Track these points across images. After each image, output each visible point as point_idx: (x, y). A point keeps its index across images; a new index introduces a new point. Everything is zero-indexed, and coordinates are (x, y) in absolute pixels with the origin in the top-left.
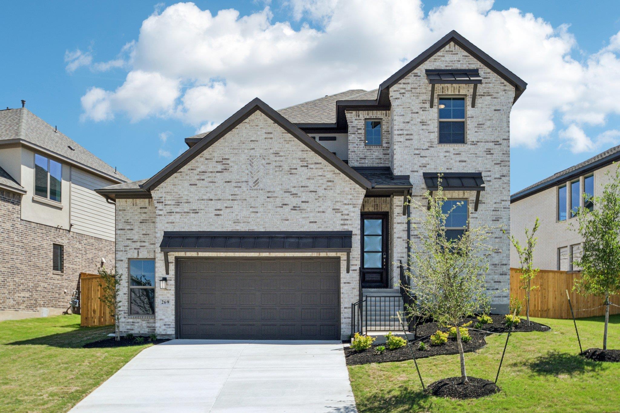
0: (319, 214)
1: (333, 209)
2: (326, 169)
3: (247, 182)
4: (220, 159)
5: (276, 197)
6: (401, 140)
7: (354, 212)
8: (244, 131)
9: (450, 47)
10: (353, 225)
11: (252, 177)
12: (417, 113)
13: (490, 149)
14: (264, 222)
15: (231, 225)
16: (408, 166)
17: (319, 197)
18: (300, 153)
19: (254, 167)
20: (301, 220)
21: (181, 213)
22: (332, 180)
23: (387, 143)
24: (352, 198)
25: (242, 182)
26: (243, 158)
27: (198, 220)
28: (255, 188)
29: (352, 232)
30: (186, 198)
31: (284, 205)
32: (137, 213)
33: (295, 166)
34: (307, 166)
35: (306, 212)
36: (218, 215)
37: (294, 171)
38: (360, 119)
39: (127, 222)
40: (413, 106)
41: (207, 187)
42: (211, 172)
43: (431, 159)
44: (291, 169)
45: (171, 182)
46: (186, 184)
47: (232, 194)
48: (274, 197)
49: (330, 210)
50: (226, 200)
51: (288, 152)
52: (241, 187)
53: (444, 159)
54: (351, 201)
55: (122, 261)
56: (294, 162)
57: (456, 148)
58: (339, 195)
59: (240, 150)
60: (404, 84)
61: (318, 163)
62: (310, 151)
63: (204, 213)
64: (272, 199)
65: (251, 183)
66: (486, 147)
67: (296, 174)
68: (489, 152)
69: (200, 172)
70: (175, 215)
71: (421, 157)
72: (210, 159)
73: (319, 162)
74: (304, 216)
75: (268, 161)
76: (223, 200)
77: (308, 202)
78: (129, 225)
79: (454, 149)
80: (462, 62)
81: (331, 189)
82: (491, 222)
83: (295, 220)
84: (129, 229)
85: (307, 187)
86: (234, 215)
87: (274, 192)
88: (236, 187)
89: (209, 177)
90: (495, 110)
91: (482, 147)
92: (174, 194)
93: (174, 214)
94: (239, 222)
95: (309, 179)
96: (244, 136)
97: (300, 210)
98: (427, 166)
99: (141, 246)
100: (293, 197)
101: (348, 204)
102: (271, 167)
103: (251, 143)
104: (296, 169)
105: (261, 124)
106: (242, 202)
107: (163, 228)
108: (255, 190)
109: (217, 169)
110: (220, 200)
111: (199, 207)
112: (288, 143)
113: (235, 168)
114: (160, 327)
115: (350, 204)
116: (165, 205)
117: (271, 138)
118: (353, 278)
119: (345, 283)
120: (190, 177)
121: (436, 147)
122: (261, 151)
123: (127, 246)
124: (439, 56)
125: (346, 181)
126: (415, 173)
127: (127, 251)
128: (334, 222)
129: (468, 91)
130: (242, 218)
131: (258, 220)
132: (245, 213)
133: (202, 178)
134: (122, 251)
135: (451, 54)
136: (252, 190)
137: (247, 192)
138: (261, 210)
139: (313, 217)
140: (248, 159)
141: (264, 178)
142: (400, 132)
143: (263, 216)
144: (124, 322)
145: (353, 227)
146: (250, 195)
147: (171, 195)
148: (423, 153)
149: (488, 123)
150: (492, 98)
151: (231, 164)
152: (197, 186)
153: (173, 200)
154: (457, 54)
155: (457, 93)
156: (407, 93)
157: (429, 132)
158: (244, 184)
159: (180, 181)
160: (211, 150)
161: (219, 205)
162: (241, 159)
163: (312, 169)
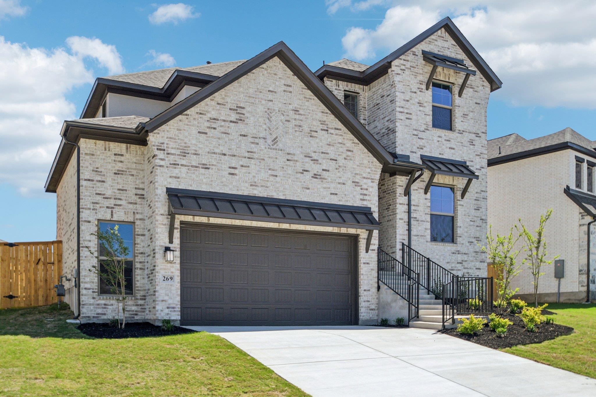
0: (339, 186)
1: (353, 182)
2: (346, 136)
3: (264, 138)
4: (234, 106)
5: (296, 161)
6: (402, 118)
7: (372, 187)
8: (261, 78)
9: (441, 33)
10: (372, 202)
11: (271, 134)
12: (415, 93)
13: (473, 140)
14: (284, 189)
15: (247, 188)
16: (408, 146)
17: (339, 166)
18: (320, 114)
19: (273, 122)
20: (322, 190)
21: (188, 166)
22: (351, 149)
23: (364, 120)
24: (370, 172)
25: (259, 138)
26: (261, 109)
27: (209, 178)
28: (274, 147)
29: (370, 208)
30: (194, 148)
31: (304, 170)
32: (110, 161)
33: (315, 128)
34: (327, 131)
35: (326, 182)
36: (233, 174)
37: (314, 134)
38: (340, 90)
39: (96, 171)
40: (412, 84)
41: (219, 139)
42: (224, 121)
43: (427, 142)
44: (311, 131)
45: (175, 125)
46: (194, 131)
47: (248, 150)
48: (294, 160)
49: (349, 183)
50: (242, 157)
51: (308, 111)
52: (258, 144)
53: (437, 144)
54: (369, 175)
55: (89, 222)
56: (314, 123)
57: (447, 134)
58: (359, 167)
59: (257, 100)
60: (404, 60)
61: (338, 129)
62: (330, 114)
63: (217, 170)
64: (292, 162)
65: (269, 141)
66: (470, 138)
67: (317, 137)
68: (472, 143)
69: (210, 119)
70: (180, 168)
71: (419, 138)
72: (223, 104)
73: (339, 127)
74: (325, 185)
75: (288, 118)
76: (239, 157)
77: (328, 171)
78: (100, 175)
79: (445, 135)
80: (450, 50)
81: (351, 160)
82: (474, 211)
83: (316, 190)
84: (100, 181)
85: (327, 153)
86: (251, 176)
87: (294, 155)
88: (252, 143)
89: (221, 126)
90: (476, 103)
91: (467, 137)
92: (179, 141)
93: (180, 166)
94: (256, 186)
95: (329, 145)
96: (261, 83)
97: (321, 178)
98: (424, 148)
99: (115, 205)
100: (314, 163)
101: (367, 178)
102: (291, 125)
103: (269, 93)
104: (317, 132)
105: (280, 73)
106: (260, 162)
107: (166, 183)
108: (274, 149)
109: (230, 117)
110: (234, 156)
111: (209, 162)
112: (308, 101)
113: (251, 120)
114: (162, 311)
115: (369, 178)
116: (168, 154)
117: (291, 92)
118: (372, 258)
119: (364, 263)
120: (198, 123)
121: (431, 130)
122: (280, 105)
123: (97, 203)
124: (433, 39)
125: (365, 153)
126: (414, 154)
127: (96, 210)
128: (354, 196)
129: (456, 80)
130: (259, 181)
131: (278, 185)
132: (263, 175)
133: (213, 126)
134: (89, 209)
135: (443, 40)
136: (271, 149)
137: (266, 151)
138: (280, 173)
139: (334, 188)
140: (266, 112)
141: (283, 136)
142: (401, 110)
143: (283, 181)
144: (93, 305)
145: (371, 204)
146: (269, 154)
147: (175, 142)
148: (421, 135)
149: (471, 114)
150: (473, 91)
151: (247, 115)
152: (208, 135)
153: (178, 149)
154: (447, 41)
155: (447, 80)
156: (406, 70)
157: (425, 114)
158: (262, 140)
159: (186, 126)
160: (223, 93)
161: (234, 162)
162: (258, 110)
163: (332, 134)
